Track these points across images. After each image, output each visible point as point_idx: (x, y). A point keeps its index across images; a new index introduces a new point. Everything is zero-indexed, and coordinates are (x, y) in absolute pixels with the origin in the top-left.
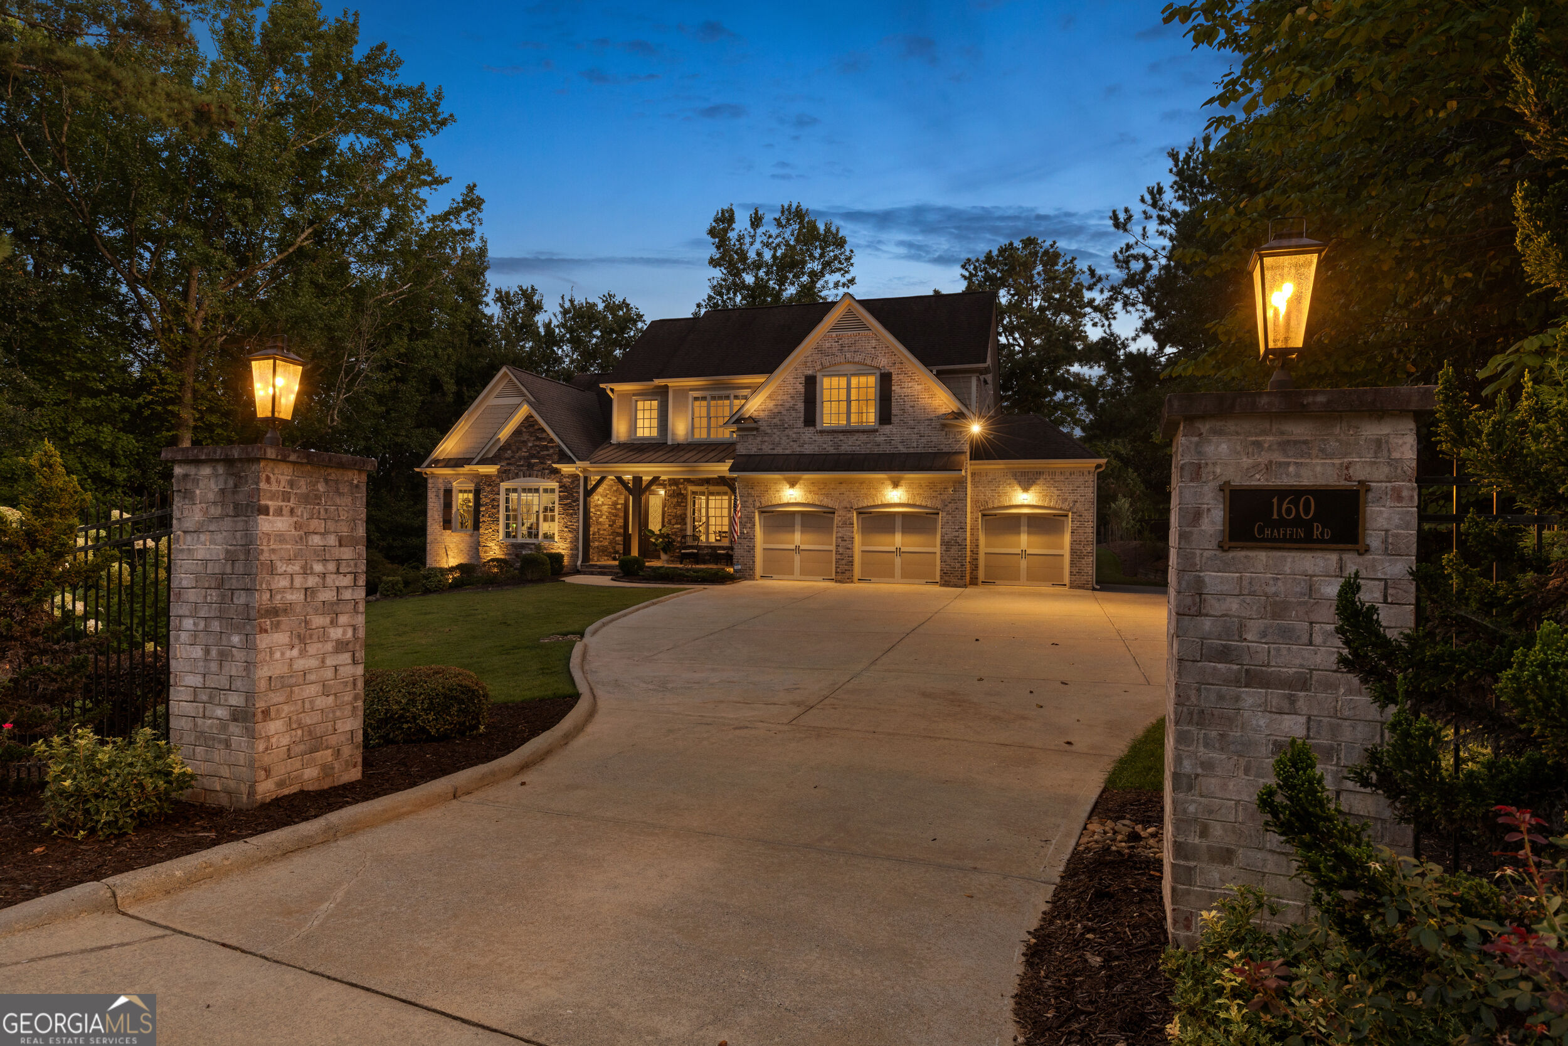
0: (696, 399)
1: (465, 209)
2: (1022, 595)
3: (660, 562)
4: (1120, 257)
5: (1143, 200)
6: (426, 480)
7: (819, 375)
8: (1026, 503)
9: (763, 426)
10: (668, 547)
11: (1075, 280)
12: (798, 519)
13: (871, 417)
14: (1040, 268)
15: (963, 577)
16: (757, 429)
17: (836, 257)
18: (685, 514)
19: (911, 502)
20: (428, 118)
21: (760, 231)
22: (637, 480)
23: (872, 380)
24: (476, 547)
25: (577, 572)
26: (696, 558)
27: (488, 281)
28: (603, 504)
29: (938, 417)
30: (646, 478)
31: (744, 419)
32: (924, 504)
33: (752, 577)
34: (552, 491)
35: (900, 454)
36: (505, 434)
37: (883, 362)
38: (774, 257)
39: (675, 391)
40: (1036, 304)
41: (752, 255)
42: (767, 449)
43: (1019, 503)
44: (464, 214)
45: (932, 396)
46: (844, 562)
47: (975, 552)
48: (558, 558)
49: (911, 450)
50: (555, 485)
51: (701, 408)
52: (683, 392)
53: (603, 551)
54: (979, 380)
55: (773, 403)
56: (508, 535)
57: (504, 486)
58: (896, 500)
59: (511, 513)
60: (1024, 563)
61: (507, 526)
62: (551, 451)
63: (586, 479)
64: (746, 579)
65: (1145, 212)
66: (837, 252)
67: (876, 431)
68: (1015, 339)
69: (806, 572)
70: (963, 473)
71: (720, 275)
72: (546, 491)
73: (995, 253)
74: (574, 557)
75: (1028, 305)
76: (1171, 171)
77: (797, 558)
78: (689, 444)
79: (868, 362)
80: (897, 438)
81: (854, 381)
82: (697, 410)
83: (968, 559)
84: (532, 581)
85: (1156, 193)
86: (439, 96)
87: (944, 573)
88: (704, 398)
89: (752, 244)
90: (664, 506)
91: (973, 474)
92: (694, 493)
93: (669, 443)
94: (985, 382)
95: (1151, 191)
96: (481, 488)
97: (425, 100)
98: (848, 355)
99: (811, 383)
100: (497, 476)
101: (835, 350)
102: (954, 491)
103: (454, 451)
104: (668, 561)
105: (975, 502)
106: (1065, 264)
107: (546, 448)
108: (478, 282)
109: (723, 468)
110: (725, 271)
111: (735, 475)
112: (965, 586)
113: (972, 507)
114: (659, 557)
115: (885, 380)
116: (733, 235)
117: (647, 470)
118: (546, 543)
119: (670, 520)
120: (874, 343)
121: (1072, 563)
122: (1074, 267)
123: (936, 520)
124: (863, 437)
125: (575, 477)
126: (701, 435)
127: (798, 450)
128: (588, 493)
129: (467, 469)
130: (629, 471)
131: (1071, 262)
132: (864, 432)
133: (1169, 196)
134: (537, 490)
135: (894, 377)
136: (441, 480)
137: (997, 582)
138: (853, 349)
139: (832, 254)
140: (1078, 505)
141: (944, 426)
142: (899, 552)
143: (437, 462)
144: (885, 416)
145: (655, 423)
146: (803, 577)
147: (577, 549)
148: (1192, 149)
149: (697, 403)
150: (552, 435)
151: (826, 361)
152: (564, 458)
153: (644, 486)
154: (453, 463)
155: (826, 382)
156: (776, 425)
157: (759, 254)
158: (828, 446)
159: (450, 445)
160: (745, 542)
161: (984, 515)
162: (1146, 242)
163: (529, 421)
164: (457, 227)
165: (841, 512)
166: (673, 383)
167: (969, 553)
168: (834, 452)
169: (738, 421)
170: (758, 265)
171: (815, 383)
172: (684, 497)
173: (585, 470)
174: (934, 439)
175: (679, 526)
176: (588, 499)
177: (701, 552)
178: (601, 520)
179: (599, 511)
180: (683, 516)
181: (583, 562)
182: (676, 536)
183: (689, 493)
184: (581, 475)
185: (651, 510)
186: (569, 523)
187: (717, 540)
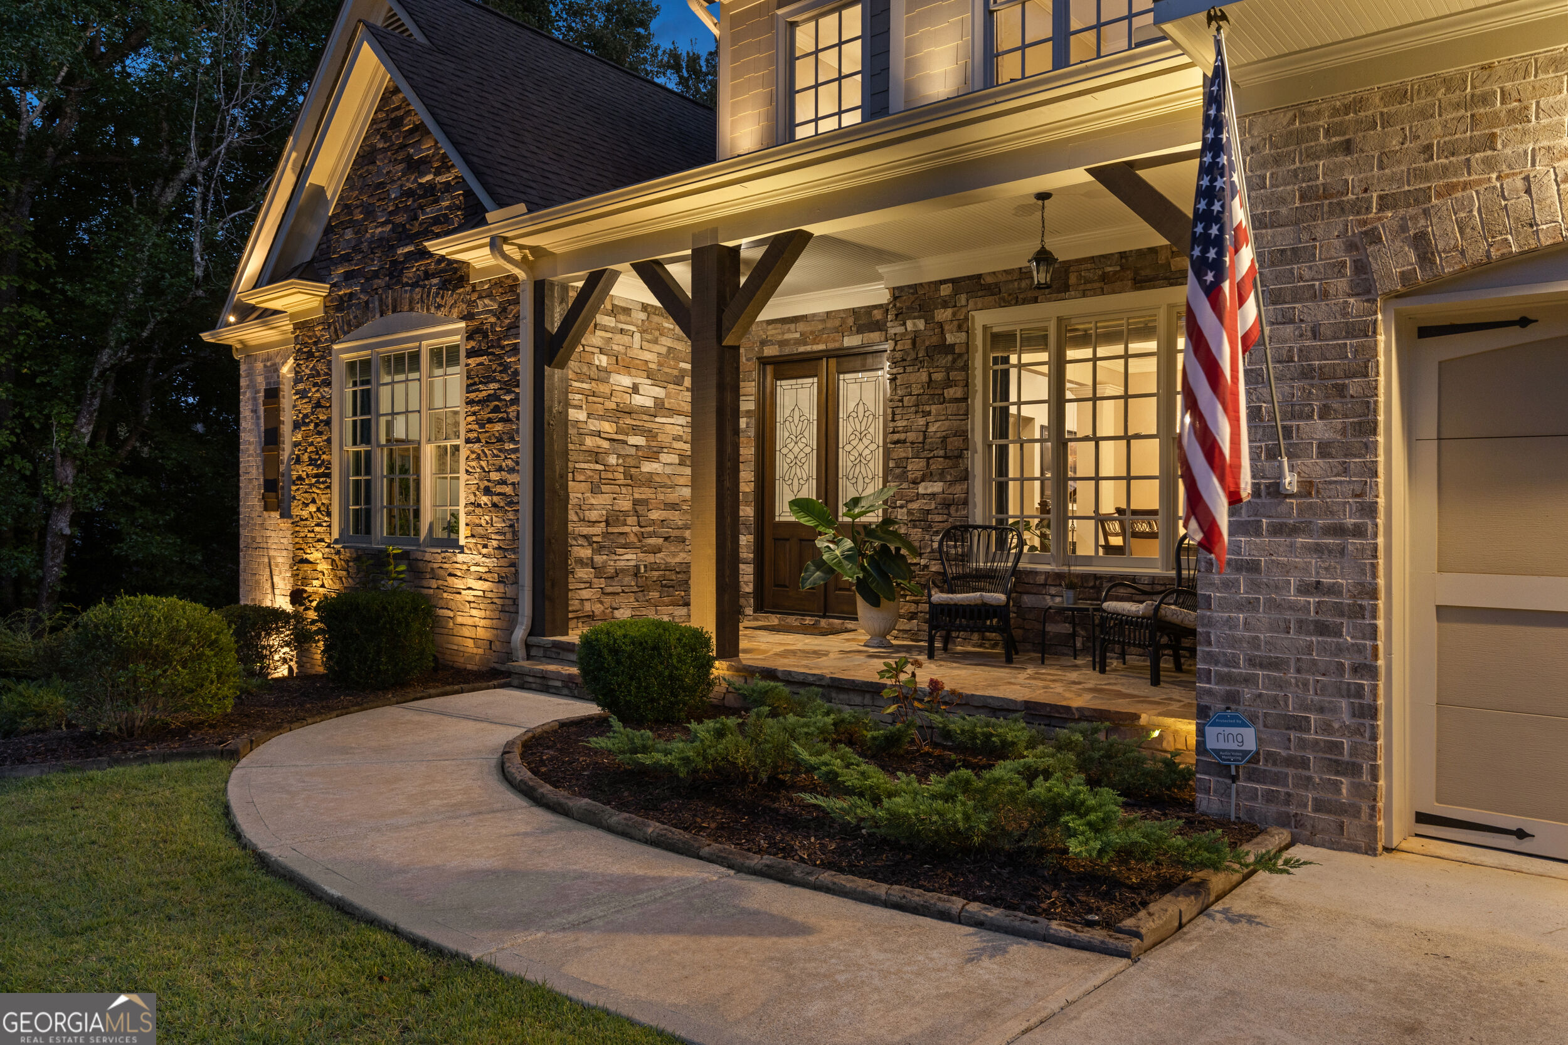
6: (240, 368)
18: (963, 435)
28: (660, 407)
30: (751, 249)
34: (454, 354)
36: (333, 169)
50: (454, 329)
56: (356, 523)
57: (340, 352)
59: (362, 448)
61: (357, 493)
62: (445, 203)
63: (540, 288)
72: (441, 356)
74: (508, 608)
92: (1002, 341)
96: (297, 363)
100: (325, 323)
107: (432, 192)
118: (435, 554)
125: (504, 287)
134: (415, 359)
136: (259, 366)
143: (247, 309)
145: (855, 90)
147: (517, 579)
150: (445, 146)
152: (473, 219)
163: (389, 115)
172: (960, 359)
173: (532, 254)
175: (937, 487)
176: (554, 375)
177: (1027, 599)
178: (647, 467)
179: (635, 430)
180: (955, 443)
181: (531, 633)
182: (927, 528)
183: (979, 341)
184: (521, 274)
185: (846, 429)
186: (495, 476)
187: (1109, 549)
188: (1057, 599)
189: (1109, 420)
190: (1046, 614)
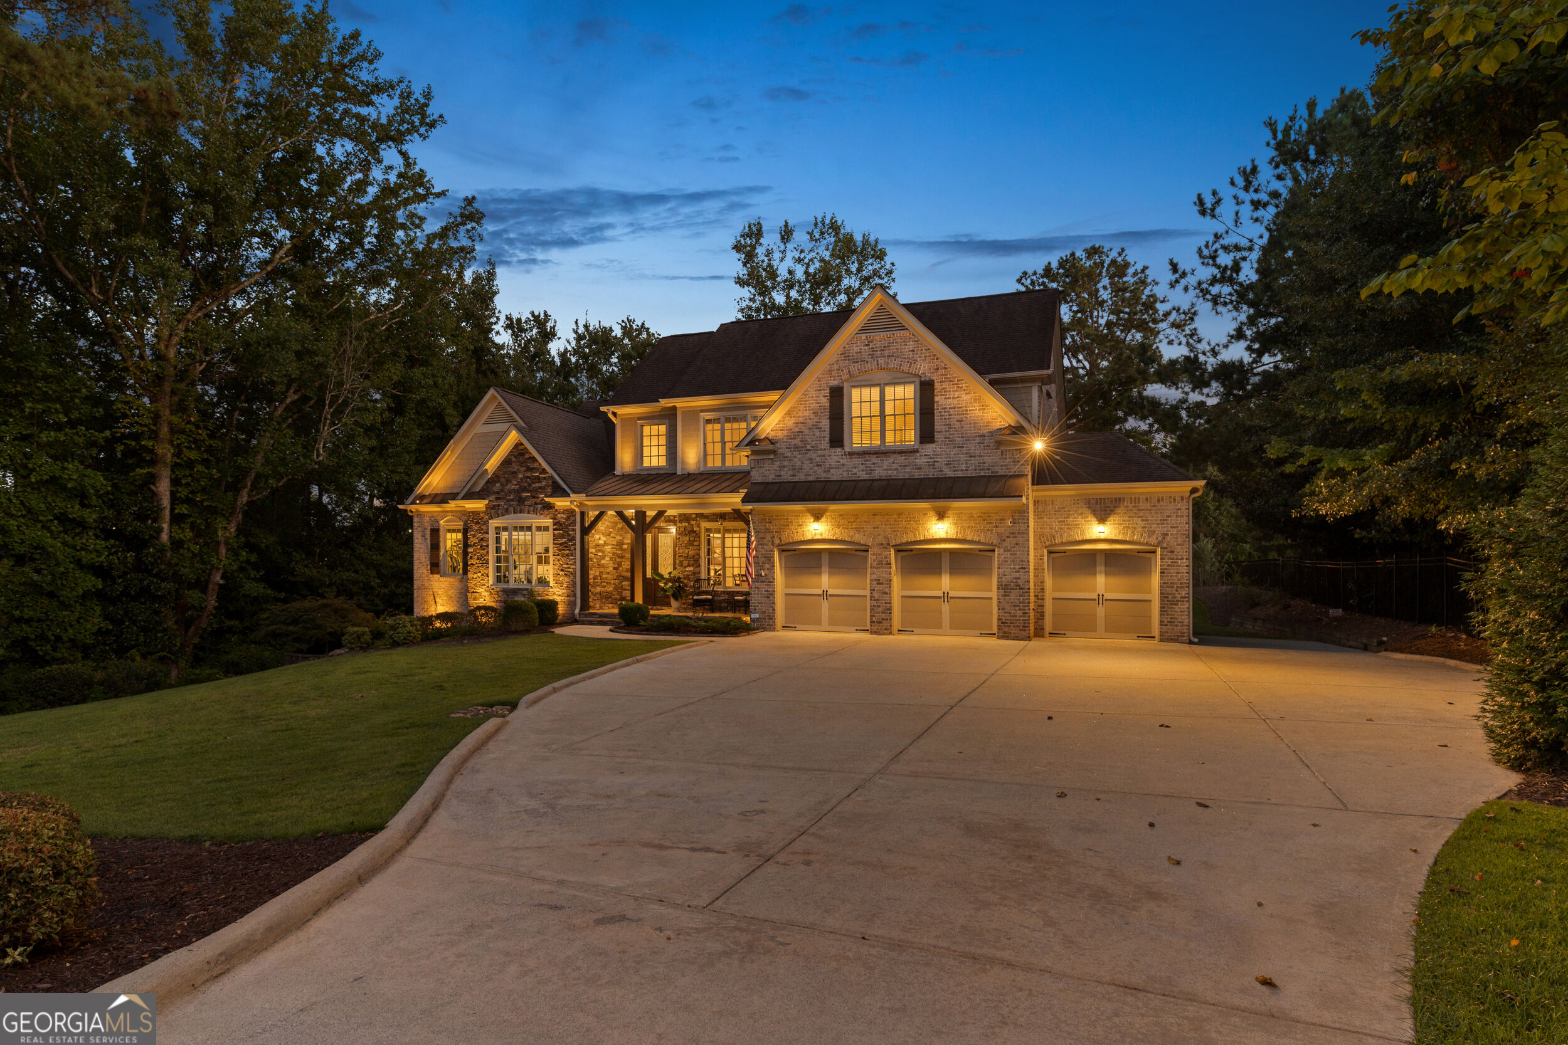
0: (708, 421)
1: (464, 224)
2: (1101, 650)
3: (671, 610)
4: (1206, 252)
5: (1233, 183)
6: (412, 518)
7: (846, 386)
8: (1102, 536)
9: (783, 449)
10: (679, 592)
11: (1147, 292)
12: (825, 559)
13: (910, 437)
14: (1105, 281)
15: (1025, 627)
16: (774, 452)
17: (876, 273)
18: (699, 555)
19: (960, 536)
20: (416, 120)
21: (790, 246)
22: (640, 515)
23: (910, 391)
24: (464, 593)
25: (572, 621)
26: (712, 605)
27: (498, 307)
28: (605, 544)
29: (992, 433)
30: (650, 514)
31: (760, 440)
32: (976, 538)
33: (771, 627)
34: (546, 529)
35: (947, 479)
36: (492, 464)
37: (923, 368)
38: (806, 273)
39: (683, 412)
40: (1102, 322)
41: (783, 273)
42: (786, 475)
43: (1094, 537)
44: (462, 229)
45: (984, 408)
46: (880, 609)
47: (1040, 598)
48: (553, 605)
49: (960, 474)
50: (548, 522)
51: (713, 432)
52: (693, 414)
53: (607, 598)
54: (1041, 390)
55: (793, 420)
56: (498, 579)
57: (494, 523)
58: (943, 535)
59: (502, 555)
60: (1101, 611)
61: (498, 569)
62: (544, 483)
63: (583, 514)
64: (765, 630)
65: (1235, 197)
66: (876, 266)
67: (917, 451)
68: (1079, 361)
69: (836, 623)
70: (1024, 500)
71: (748, 295)
72: (539, 529)
73: (1054, 265)
74: (571, 604)
75: (1094, 322)
76: (1268, 144)
77: (825, 605)
78: (701, 474)
79: (906, 369)
80: (942, 460)
81: (889, 390)
82: (709, 434)
83: (1032, 606)
84: (516, 632)
85: (1249, 175)
86: (428, 95)
87: (1002, 623)
88: (717, 421)
89: (782, 260)
90: (675, 546)
91: (1036, 502)
92: (708, 530)
93: (679, 472)
94: (1049, 395)
95: (1243, 172)
96: (471, 525)
97: (413, 101)
98: (881, 361)
99: (837, 395)
100: (486, 512)
101: (865, 355)
102: (1014, 522)
103: (442, 485)
104: (679, 610)
105: (1039, 536)
106: (1135, 274)
107: (538, 479)
108: (487, 309)
109: (735, 500)
110: (753, 291)
111: (748, 507)
112: (1029, 638)
113: (1035, 542)
114: (669, 605)
115: (926, 389)
116: (760, 251)
117: (651, 503)
118: (539, 589)
119: (681, 562)
120: (911, 345)
121: (1163, 611)
122: (1146, 277)
123: (991, 559)
124: (901, 459)
125: (571, 513)
126: (715, 463)
127: (823, 476)
128: (586, 531)
129: (452, 505)
130: (631, 504)
131: (1143, 271)
132: (901, 452)
133: (1266, 175)
134: (529, 529)
135: (937, 385)
136: (427, 519)
137: (1068, 633)
138: (886, 353)
139: (870, 268)
140: (1168, 538)
141: (999, 443)
142: (946, 597)
143: (422, 498)
144: (927, 434)
145: (663, 450)
146: (832, 628)
147: (575, 595)
148: (1292, 119)
149: (709, 427)
150: (545, 465)
151: (854, 368)
152: (558, 491)
153: (648, 520)
154: (438, 499)
155: (856, 393)
156: (796, 447)
157: (790, 272)
158: (858, 470)
159: (436, 479)
160: (763, 587)
161: (1050, 552)
162: (1239, 231)
163: (518, 451)
164: (455, 244)
165: (875, 550)
166: (683, 403)
167: (1032, 599)
168: (866, 477)
169: (752, 443)
170: (790, 284)
171: (842, 396)
172: (697, 535)
173: (581, 505)
174: (986, 459)
175: (692, 569)
176: (586, 537)
177: (716, 598)
178: (603, 562)
179: (600, 551)
180: (696, 557)
181: (581, 610)
182: (689, 580)
183: (703, 530)
184: (577, 510)
185: (661, 550)
186: (565, 566)
187: (736, 585)
188: (723, 597)
189: (736, 554)
190: (721, 602)
